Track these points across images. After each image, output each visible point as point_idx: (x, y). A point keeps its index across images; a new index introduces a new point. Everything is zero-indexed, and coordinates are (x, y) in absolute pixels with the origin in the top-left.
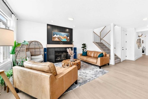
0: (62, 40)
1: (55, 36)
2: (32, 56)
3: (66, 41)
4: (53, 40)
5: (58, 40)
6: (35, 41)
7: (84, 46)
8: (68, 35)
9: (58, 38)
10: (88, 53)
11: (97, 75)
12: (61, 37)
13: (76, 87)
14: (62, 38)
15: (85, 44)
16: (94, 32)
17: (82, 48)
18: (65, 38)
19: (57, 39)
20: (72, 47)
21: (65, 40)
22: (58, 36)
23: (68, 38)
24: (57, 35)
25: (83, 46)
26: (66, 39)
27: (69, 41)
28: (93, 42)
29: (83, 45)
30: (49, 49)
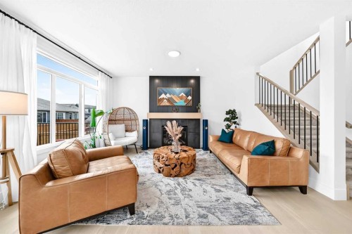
0: (176, 104)
1: (163, 96)
2: (126, 131)
3: (184, 104)
4: (158, 105)
5: (168, 104)
6: (124, 108)
7: (232, 116)
8: (190, 91)
9: (169, 100)
10: (234, 136)
11: (210, 216)
12: (173, 97)
13: (121, 224)
14: (175, 99)
15: (234, 111)
16: (258, 74)
17: (225, 120)
18: (181, 98)
19: (165, 103)
20: (199, 119)
21: (181, 103)
22: (168, 95)
23: (190, 98)
24: (166, 94)
25: (228, 116)
26: (185, 101)
27: (191, 104)
28: (256, 105)
29: (228, 113)
30: (152, 121)
